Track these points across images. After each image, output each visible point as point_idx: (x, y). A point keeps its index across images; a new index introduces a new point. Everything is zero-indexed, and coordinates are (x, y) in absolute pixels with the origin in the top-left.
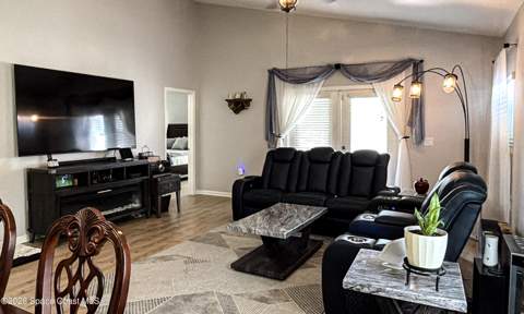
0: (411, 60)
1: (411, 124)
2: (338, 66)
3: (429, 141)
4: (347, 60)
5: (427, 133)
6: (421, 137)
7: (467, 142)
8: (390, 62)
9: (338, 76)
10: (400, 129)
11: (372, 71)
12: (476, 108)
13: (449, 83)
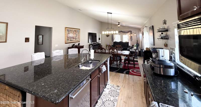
0: (130, 31)
1: (131, 38)
2: (121, 31)
3: (133, 40)
4: (122, 30)
5: (133, 39)
6: (132, 40)
7: (137, 41)
8: (127, 31)
9: (121, 32)
10: (129, 39)
11: (126, 32)
12: (138, 36)
13: (135, 34)
